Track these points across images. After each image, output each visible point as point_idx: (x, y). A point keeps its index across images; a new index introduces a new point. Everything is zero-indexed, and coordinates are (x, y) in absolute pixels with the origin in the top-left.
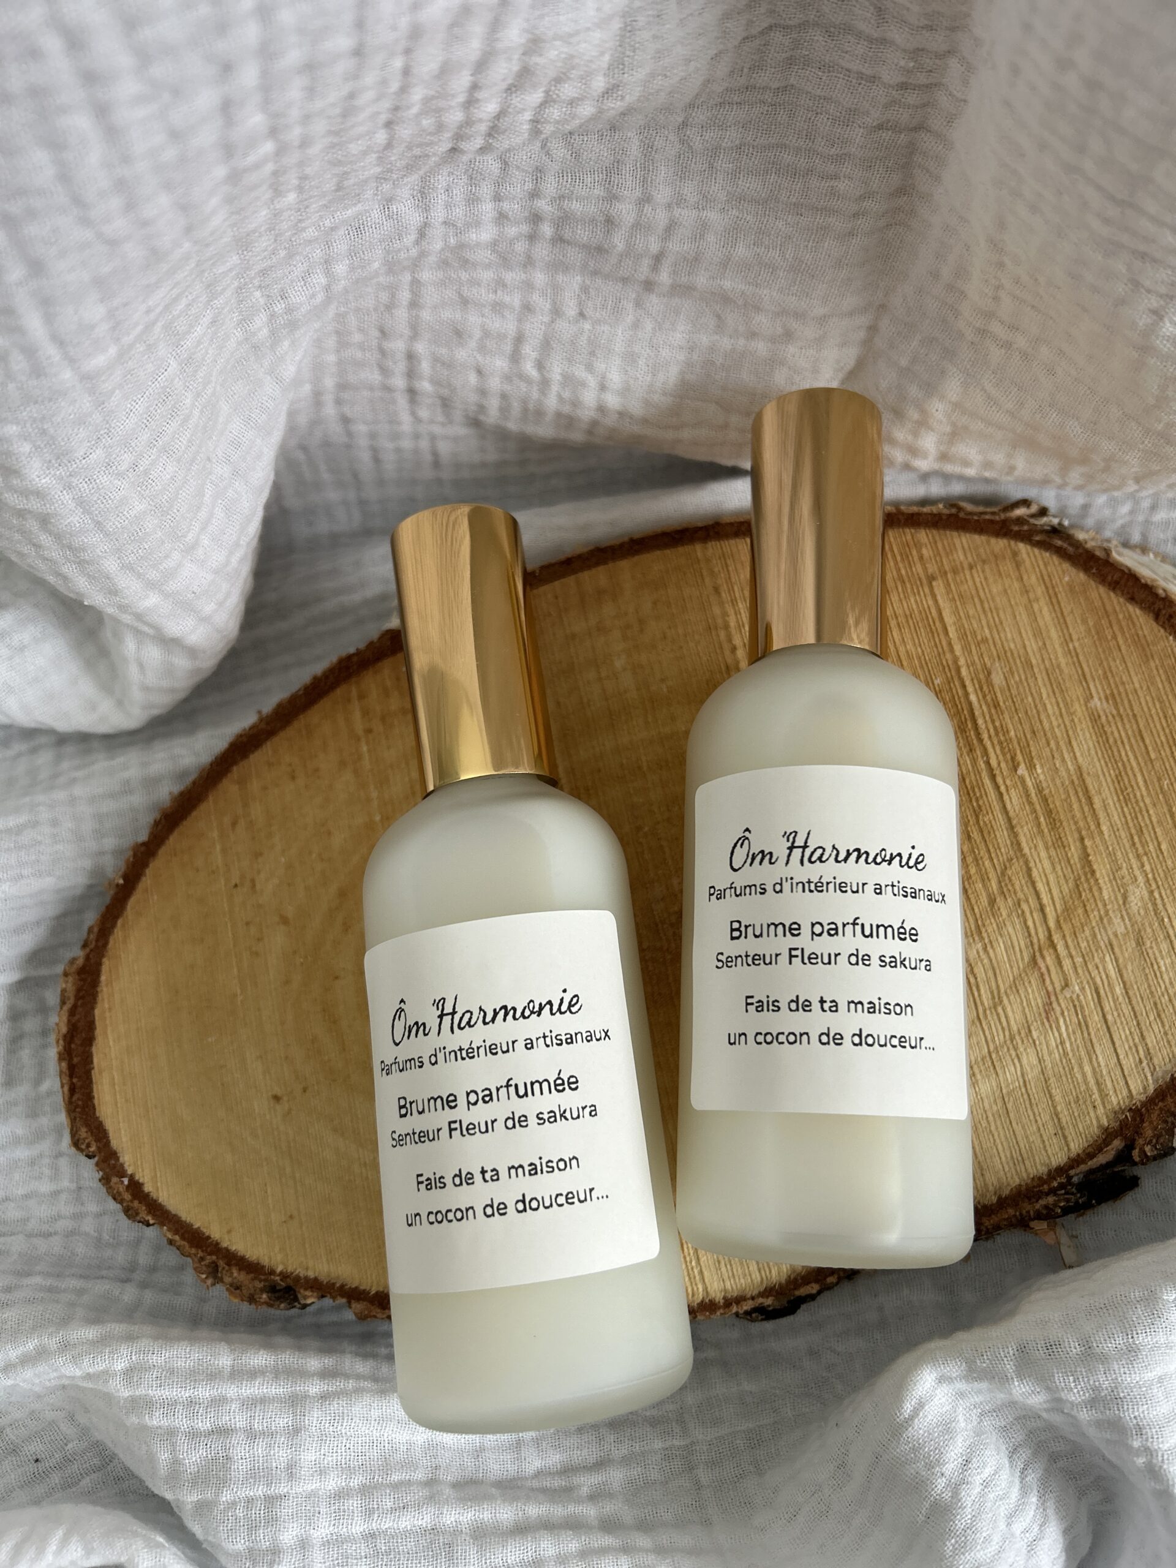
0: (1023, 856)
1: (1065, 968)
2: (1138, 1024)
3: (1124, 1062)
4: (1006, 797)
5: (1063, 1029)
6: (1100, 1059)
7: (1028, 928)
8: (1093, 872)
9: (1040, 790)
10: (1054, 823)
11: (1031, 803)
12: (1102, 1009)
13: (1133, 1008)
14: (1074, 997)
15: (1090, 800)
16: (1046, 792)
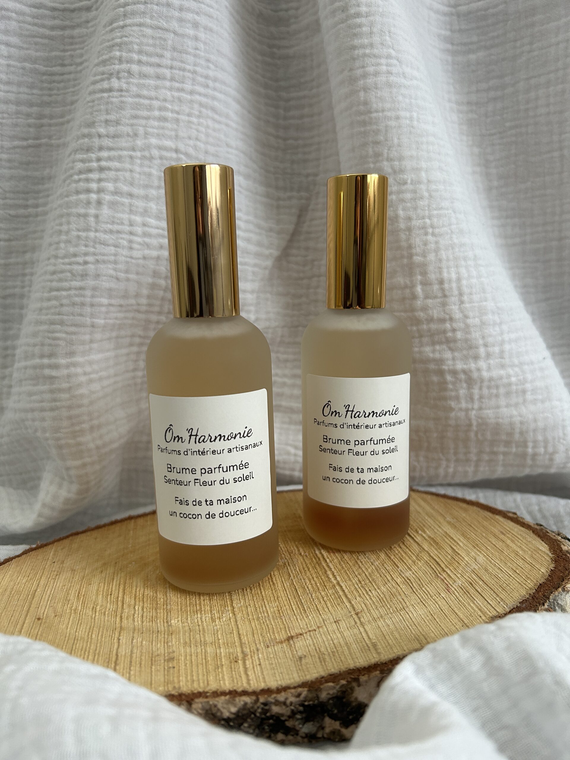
0: (426, 551)
1: (453, 577)
2: (494, 592)
3: (491, 603)
4: (415, 538)
5: (457, 594)
6: (478, 602)
7: (432, 568)
8: (459, 554)
9: (430, 537)
10: (437, 544)
11: (426, 539)
12: (475, 588)
13: (490, 588)
14: (460, 585)
15: (452, 538)
16: (432, 536)
